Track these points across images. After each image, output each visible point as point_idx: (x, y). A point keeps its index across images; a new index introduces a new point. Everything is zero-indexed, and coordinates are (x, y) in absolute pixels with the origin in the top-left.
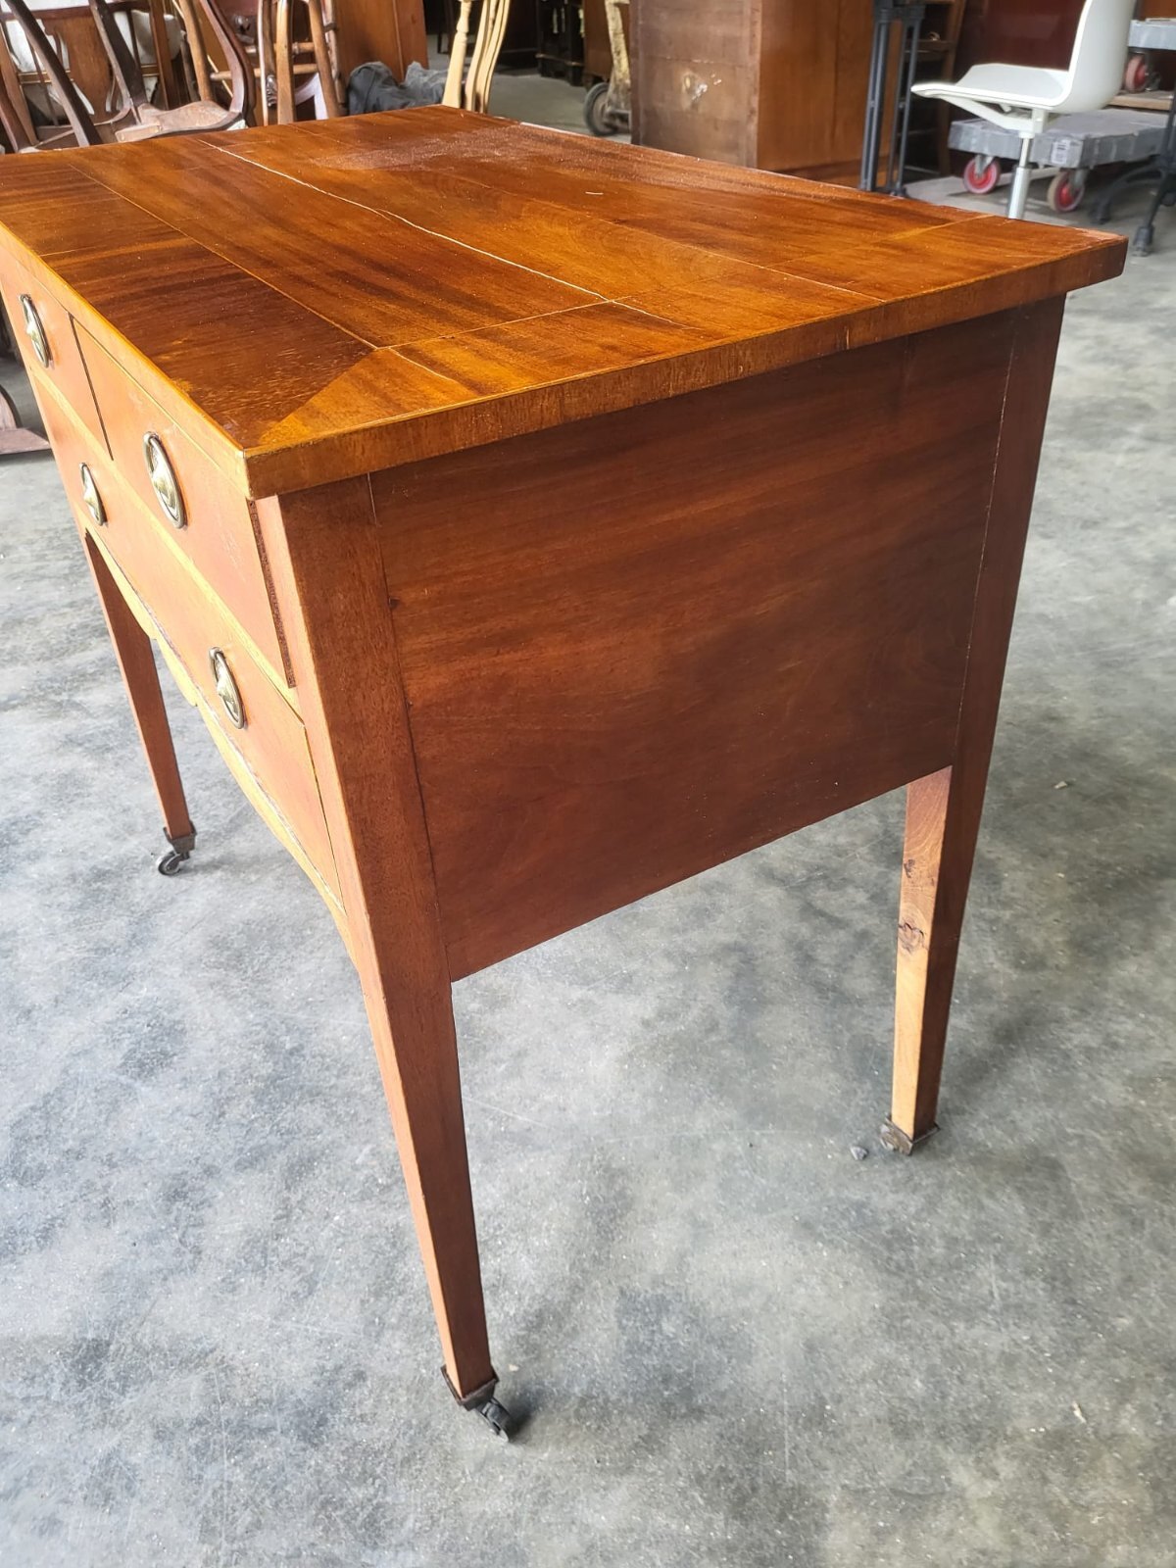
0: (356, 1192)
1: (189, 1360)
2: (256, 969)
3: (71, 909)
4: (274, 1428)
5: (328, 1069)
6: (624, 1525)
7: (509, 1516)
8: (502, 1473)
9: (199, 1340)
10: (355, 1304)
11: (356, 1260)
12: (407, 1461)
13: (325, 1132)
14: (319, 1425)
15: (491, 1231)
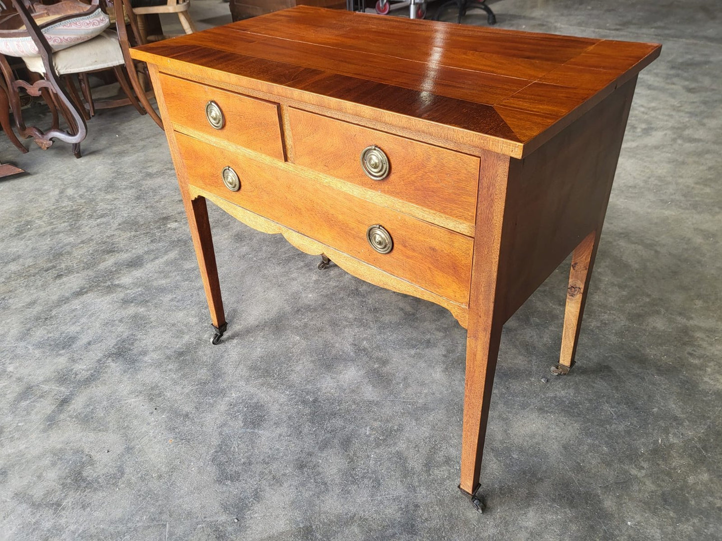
0: (374, 445)
1: (347, 522)
2: (277, 374)
3: (177, 370)
4: (396, 534)
5: (333, 404)
6: (538, 523)
7: (498, 533)
8: (487, 521)
9: (347, 514)
10: (399, 483)
11: (388, 468)
12: (451, 528)
13: (347, 427)
14: (412, 527)
15: (433, 443)
